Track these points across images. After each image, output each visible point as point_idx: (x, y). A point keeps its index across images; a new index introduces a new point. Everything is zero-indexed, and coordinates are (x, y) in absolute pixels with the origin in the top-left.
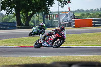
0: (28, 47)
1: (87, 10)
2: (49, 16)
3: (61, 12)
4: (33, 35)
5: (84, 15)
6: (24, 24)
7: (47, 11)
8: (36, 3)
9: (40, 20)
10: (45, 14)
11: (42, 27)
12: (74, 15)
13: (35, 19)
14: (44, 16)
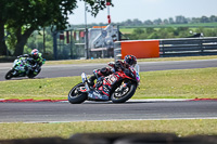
0: (20, 101)
1: (148, 22)
2: (65, 34)
3: (91, 26)
4: (15, 76)
5: (141, 32)
6: (12, 52)
7: (62, 24)
8: (38, 7)
9: (47, 43)
10: (57, 30)
11: (34, 60)
12: (120, 34)
13: (36, 42)
14: (54, 35)
